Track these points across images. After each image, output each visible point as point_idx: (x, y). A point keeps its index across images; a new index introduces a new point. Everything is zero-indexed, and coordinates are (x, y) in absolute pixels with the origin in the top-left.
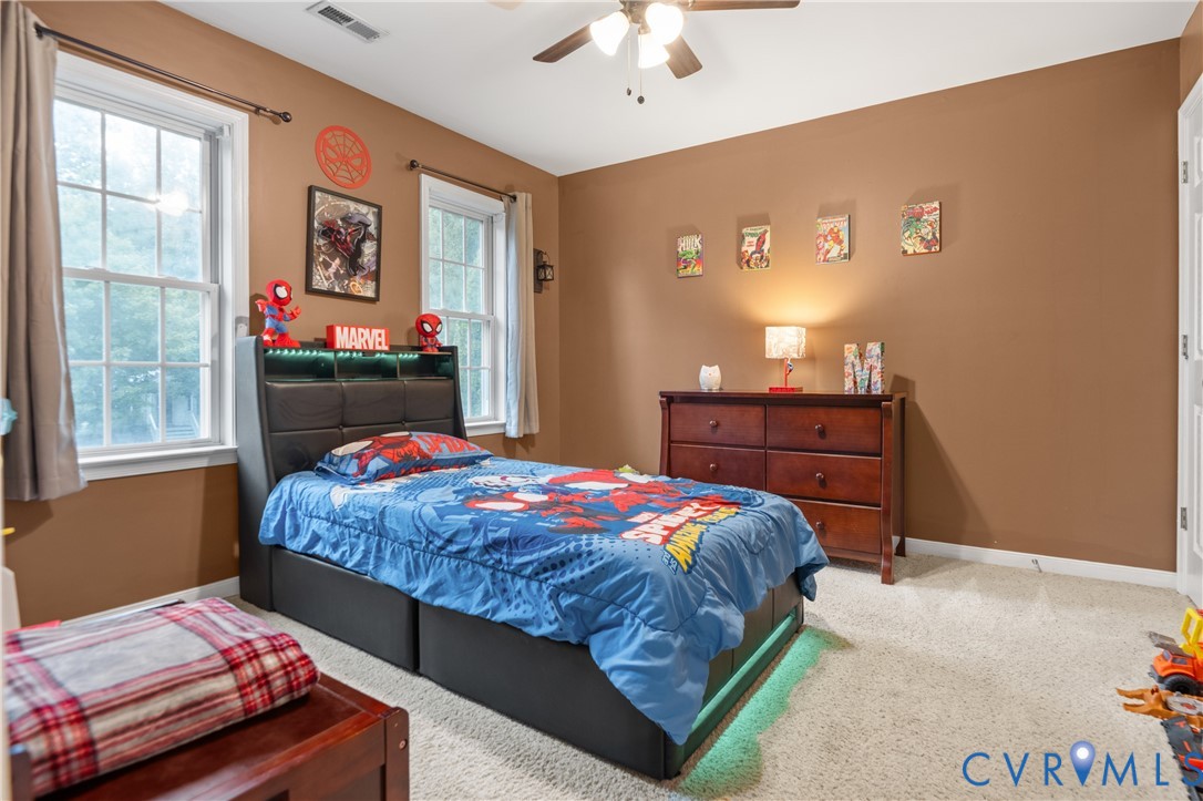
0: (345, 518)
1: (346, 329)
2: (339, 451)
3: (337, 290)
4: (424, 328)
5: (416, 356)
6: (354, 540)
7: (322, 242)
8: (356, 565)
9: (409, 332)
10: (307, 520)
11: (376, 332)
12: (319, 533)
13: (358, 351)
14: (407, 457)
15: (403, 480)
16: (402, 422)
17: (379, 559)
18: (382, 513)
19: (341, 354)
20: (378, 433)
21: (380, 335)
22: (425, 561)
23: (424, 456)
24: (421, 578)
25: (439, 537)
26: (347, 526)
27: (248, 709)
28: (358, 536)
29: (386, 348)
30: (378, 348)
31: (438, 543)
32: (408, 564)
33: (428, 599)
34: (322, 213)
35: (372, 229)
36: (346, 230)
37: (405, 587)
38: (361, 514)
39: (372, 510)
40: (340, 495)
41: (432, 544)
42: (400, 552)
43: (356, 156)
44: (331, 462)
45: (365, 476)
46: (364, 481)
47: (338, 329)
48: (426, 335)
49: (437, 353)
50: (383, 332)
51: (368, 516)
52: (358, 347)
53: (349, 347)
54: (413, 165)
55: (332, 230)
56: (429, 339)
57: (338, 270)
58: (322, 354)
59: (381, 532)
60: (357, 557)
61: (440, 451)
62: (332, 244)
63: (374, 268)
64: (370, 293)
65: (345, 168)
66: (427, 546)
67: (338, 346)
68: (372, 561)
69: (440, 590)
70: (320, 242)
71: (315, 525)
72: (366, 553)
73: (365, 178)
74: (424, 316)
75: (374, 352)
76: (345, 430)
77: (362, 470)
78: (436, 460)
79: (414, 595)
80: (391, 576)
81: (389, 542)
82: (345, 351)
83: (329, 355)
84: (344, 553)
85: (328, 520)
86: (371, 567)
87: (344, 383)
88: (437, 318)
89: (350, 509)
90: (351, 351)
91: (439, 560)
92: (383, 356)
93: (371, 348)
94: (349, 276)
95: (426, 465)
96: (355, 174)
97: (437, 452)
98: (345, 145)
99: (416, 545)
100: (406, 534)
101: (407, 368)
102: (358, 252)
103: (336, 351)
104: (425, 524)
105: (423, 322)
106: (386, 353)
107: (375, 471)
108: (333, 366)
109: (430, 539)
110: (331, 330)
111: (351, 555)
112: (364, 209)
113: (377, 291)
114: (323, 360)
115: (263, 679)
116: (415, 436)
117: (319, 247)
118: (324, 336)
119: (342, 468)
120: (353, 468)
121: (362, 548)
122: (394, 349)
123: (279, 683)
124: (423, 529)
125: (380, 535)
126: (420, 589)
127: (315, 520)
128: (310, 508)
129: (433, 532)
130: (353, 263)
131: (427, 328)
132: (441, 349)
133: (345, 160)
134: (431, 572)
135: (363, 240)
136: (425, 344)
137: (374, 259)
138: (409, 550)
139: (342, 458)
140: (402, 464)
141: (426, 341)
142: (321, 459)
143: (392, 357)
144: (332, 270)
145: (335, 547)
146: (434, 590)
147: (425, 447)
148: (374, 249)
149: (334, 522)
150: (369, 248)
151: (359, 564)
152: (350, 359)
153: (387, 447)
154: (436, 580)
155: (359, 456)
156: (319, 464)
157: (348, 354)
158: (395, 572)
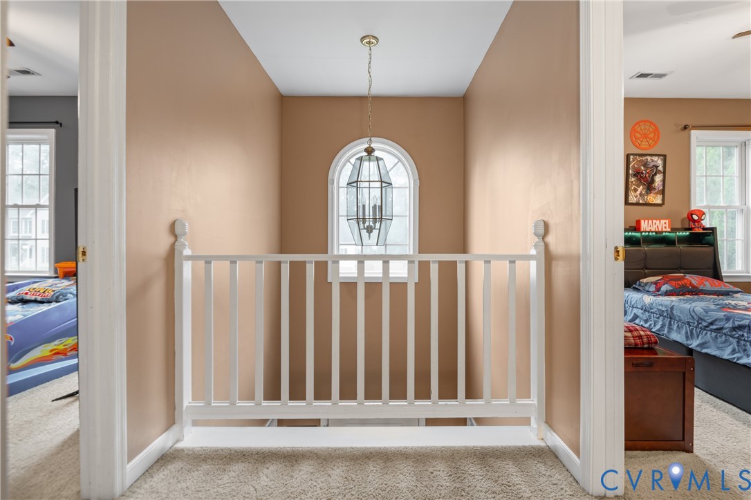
0: (651, 309)
1: (646, 221)
2: (645, 280)
3: (641, 202)
4: (693, 218)
5: (688, 233)
6: (656, 319)
7: (633, 179)
8: (657, 331)
9: (683, 220)
10: (631, 309)
11: (663, 221)
12: (638, 314)
13: (652, 232)
14: (684, 286)
15: (682, 297)
16: (679, 269)
17: (670, 329)
18: (672, 308)
19: (643, 234)
20: (666, 273)
21: (665, 223)
22: (697, 332)
23: (694, 287)
24: (694, 340)
25: (705, 321)
26: (652, 313)
27: (636, 344)
28: (658, 318)
29: (669, 230)
30: (664, 230)
31: (705, 324)
32: (687, 332)
33: (698, 349)
34: (633, 166)
35: (660, 168)
36: (646, 171)
37: (685, 342)
38: (660, 308)
39: (666, 306)
40: (648, 299)
41: (699, 324)
42: (682, 327)
43: (651, 132)
44: (640, 285)
45: (659, 293)
46: (659, 295)
47: (642, 221)
48: (694, 221)
49: (701, 231)
50: (667, 221)
51: (664, 309)
52: (653, 230)
53: (648, 230)
54: (685, 128)
55: (638, 173)
56: (696, 224)
57: (641, 192)
58: (633, 234)
59: (672, 317)
60: (658, 327)
61: (705, 285)
62: (638, 179)
63: (661, 188)
64: (659, 201)
65: (645, 140)
66: (698, 325)
67: (642, 230)
68: (666, 329)
69: (706, 345)
70: (632, 179)
71: (635, 311)
72: (663, 326)
73: (656, 143)
74: (693, 211)
75: (662, 232)
76: (646, 271)
77: (658, 289)
78: (702, 290)
79: (690, 347)
80: (676, 336)
81: (676, 322)
82: (645, 232)
83: (638, 235)
84: (651, 325)
85: (642, 309)
86: (666, 332)
87: (645, 248)
88: (703, 212)
89: (654, 305)
90: (649, 232)
91: (705, 332)
92: (667, 234)
93: (660, 230)
94: (648, 193)
95: (695, 291)
96: (650, 142)
97: (702, 286)
98: (645, 129)
99: (692, 324)
100: (685, 318)
101: (682, 240)
102: (653, 181)
103: (641, 232)
104: (696, 315)
105: (692, 214)
106: (669, 232)
107: (665, 290)
108: (640, 240)
109: (700, 322)
110: (638, 222)
111: (655, 326)
112: (655, 158)
113: (663, 199)
114: (634, 237)
115: (640, 337)
116: (688, 276)
117: (632, 182)
118: (635, 225)
119: (647, 288)
120: (652, 288)
121: (661, 323)
122: (673, 230)
123: (645, 340)
124: (695, 317)
125: (671, 318)
126: (694, 344)
127: (635, 309)
128: (633, 303)
129: (701, 319)
130: (650, 187)
131: (695, 217)
132: (704, 229)
133: (645, 136)
134: (700, 337)
135: (655, 174)
136: (693, 226)
137: (661, 183)
138: (688, 326)
139: (646, 284)
140: (680, 289)
141: (694, 225)
142: (635, 283)
143: (672, 235)
144: (638, 192)
145: (646, 321)
146: (702, 345)
147: (694, 282)
148: (661, 178)
149: (645, 311)
150: (658, 178)
151: (659, 330)
152: (648, 236)
153: (671, 280)
154: (703, 341)
155: (655, 283)
156: (634, 286)
157: (647, 234)
158: (679, 336)
